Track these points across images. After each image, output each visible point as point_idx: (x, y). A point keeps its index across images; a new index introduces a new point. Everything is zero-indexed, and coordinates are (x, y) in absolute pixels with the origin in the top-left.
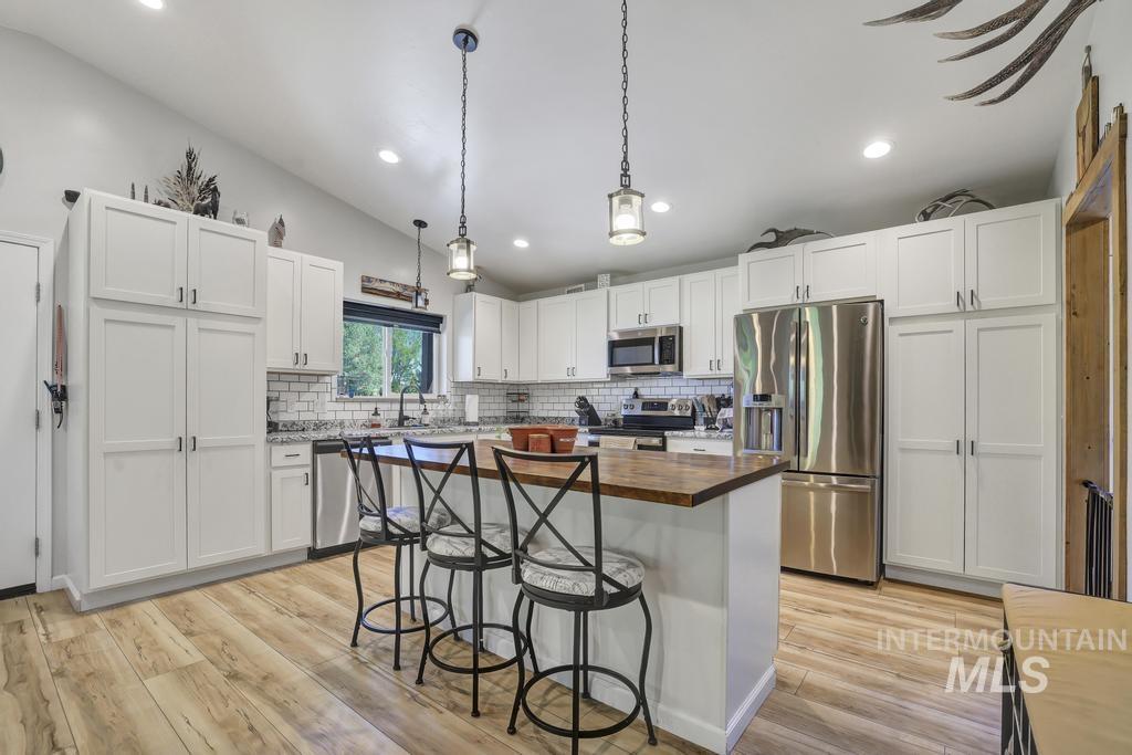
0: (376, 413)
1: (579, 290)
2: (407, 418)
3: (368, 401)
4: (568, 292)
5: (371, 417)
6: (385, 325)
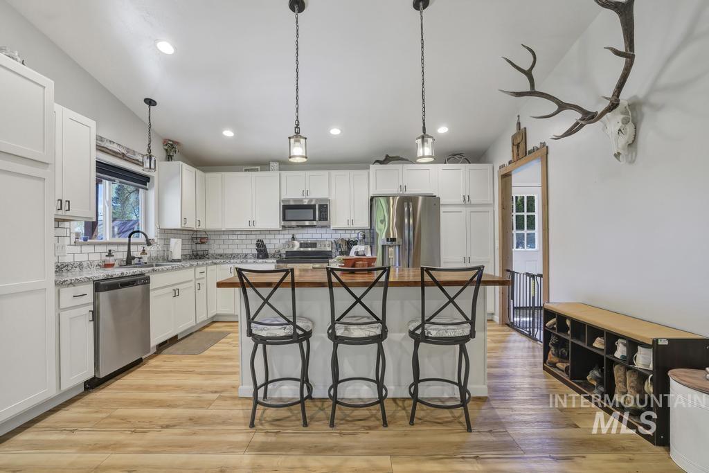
0: (110, 254)
1: (257, 170)
2: (134, 258)
3: (100, 244)
4: (246, 170)
5: (104, 258)
6: (109, 180)
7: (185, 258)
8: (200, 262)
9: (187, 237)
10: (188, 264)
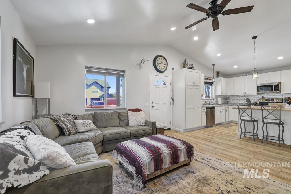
0: (206, 102)
1: (247, 75)
2: (210, 103)
4: (242, 76)
7: (222, 104)
8: (227, 105)
9: (223, 98)
10: (224, 105)
